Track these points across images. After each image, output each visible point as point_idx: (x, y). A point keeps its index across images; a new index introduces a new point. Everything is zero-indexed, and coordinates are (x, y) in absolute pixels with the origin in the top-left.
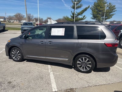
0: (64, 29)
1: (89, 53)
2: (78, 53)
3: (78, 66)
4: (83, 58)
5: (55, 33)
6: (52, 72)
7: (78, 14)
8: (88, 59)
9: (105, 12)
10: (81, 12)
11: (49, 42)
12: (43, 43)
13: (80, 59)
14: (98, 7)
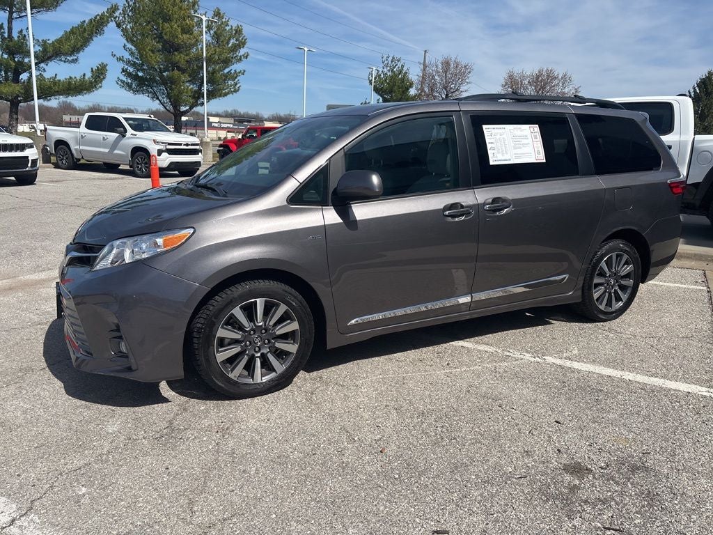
0: (536, 128)
1: (636, 228)
2: (606, 237)
3: (596, 296)
4: (614, 255)
5: (507, 153)
6: (550, 359)
7: (51, 49)
8: (625, 257)
9: (205, 55)
10: (72, 42)
11: (495, 200)
12: (468, 213)
13: (603, 264)
14: (166, 25)
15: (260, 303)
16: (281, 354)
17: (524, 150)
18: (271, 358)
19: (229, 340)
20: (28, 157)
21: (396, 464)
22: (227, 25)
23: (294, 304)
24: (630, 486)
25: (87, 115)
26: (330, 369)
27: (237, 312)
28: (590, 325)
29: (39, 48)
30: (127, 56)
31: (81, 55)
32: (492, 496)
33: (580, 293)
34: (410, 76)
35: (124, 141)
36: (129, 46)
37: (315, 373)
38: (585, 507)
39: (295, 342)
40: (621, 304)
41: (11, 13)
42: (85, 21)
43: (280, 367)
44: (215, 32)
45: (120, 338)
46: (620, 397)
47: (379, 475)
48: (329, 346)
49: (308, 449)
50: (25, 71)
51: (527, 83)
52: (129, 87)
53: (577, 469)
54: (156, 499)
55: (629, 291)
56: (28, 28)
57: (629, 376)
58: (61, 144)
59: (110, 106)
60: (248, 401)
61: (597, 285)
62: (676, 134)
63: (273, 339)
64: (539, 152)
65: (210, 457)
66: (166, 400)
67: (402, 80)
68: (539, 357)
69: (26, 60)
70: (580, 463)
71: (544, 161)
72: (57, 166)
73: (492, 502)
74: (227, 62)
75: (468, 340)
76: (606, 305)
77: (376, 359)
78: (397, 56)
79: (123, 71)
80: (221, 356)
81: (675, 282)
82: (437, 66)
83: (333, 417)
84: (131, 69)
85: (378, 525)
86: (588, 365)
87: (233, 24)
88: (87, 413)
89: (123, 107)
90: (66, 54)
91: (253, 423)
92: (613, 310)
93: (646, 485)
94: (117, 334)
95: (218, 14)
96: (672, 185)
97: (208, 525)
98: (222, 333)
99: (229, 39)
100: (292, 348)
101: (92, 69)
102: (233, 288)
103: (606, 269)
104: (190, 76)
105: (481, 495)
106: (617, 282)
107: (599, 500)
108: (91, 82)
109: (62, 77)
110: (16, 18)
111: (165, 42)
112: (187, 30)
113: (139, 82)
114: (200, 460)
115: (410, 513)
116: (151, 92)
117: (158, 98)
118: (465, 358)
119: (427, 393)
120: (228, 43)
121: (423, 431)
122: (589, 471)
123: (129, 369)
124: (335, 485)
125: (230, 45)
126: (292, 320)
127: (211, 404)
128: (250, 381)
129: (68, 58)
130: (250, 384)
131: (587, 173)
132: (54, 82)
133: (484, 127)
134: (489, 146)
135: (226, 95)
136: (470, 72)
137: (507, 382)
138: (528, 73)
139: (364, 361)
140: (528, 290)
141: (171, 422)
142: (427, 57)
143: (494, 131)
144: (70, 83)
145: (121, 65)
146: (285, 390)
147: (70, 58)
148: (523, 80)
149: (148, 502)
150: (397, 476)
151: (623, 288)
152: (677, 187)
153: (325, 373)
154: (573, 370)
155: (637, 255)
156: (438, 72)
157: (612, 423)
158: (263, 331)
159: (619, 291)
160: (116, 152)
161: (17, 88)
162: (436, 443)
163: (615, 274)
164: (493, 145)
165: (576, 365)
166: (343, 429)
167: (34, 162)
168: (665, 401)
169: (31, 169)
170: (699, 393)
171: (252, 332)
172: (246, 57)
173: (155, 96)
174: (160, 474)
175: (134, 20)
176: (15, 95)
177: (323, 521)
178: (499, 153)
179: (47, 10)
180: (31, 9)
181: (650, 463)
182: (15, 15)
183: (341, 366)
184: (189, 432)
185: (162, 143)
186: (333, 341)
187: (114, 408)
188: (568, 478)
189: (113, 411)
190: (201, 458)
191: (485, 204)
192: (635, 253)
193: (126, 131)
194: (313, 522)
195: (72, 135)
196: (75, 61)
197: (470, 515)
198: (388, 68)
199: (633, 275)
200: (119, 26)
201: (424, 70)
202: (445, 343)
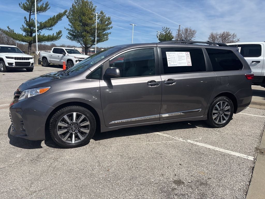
1: (230, 92)
2: (217, 95)
3: (214, 118)
4: (221, 102)
5: (175, 62)
6: (189, 141)
7: (43, 25)
8: (226, 103)
9: (96, 27)
10: (50, 23)
11: (169, 80)
12: (157, 84)
13: (217, 105)
14: (84, 17)
15: (75, 114)
16: (82, 133)
17: (183, 61)
18: (79, 134)
19: (63, 127)
20: (30, 62)
21: (111, 175)
22: (105, 17)
23: (88, 115)
24: (197, 190)
25: (53, 48)
26: (104, 140)
27: (66, 117)
28: (211, 129)
29: (39, 25)
30: (70, 28)
31: (53, 27)
32: (141, 189)
33: (206, 116)
34: (172, 35)
35: (65, 57)
36: (71, 24)
37: (98, 141)
38: (175, 196)
39: (88, 129)
40: (225, 121)
41: (30, 13)
42: (55, 16)
43: (82, 138)
44: (101, 19)
45: (23, 124)
46: (210, 156)
47: (103, 179)
48: (102, 131)
49: (82, 168)
50: (34, 33)
51: (218, 37)
52: (70, 38)
53: (179, 182)
54: (21, 181)
55: (229, 117)
56: (35, 18)
57: (217, 149)
58: (44, 58)
59: (68, 45)
60: (69, 149)
61: (214, 114)
62: (262, 56)
63: (80, 127)
64: (189, 62)
65: (46, 168)
66: (41, 147)
67: (169, 36)
68: (185, 140)
69: (34, 29)
70: (181, 180)
71: (191, 65)
72: (43, 66)
73: (140, 192)
74: (104, 30)
75: (161, 132)
76: (219, 121)
77: (123, 137)
78: (168, 27)
79: (69, 33)
80: (59, 133)
81: (255, 114)
82: (183, 31)
83: (96, 157)
84: (71, 32)
85: (94, 197)
86: (203, 144)
87: (107, 16)
88: (13, 150)
89: (72, 45)
90: (48, 27)
91: (67, 157)
92: (222, 123)
93: (203, 191)
94: (22, 123)
95: (102, 13)
96: (247, 76)
97: (34, 192)
98: (60, 124)
99: (106, 22)
100: (87, 131)
101: (57, 32)
102: (64, 108)
103: (218, 107)
104: (91, 35)
105: (137, 189)
106: (223, 113)
107: (182, 194)
108: (56, 37)
109: (46, 35)
110: (32, 14)
111: (83, 23)
112: (91, 19)
113: (74, 36)
114: (42, 169)
115: (107, 193)
116: (78, 40)
117: (80, 42)
118: (157, 139)
119: (136, 150)
120: (105, 23)
121: (127, 164)
122: (183, 183)
123: (26, 135)
124: (85, 181)
125: (106, 23)
126: (87, 121)
127: (56, 149)
128: (70, 142)
129: (49, 28)
130: (70, 143)
131: (210, 71)
132: (44, 36)
133: (166, 52)
134: (168, 60)
135: (103, 41)
136: (195, 33)
137: (168, 148)
138: (219, 34)
139: (118, 138)
140: (184, 114)
141: (39, 155)
142: (180, 28)
143: (170, 54)
144: (49, 37)
145: (68, 31)
146: (84, 146)
147: (50, 28)
148: (217, 36)
149: (18, 182)
150: (109, 180)
151: (226, 115)
152: (249, 77)
153: (101, 141)
154: (196, 145)
155: (232, 103)
156: (183, 33)
157: (202, 166)
158: (76, 125)
159: (224, 116)
160: (62, 61)
161: (31, 38)
162: (130, 169)
163: (222, 110)
164: (169, 59)
165: (198, 144)
166: (98, 162)
167: (32, 64)
168: (228, 159)
169: (31, 66)
170: (244, 157)
171: (72, 125)
172: (112, 28)
173: (79, 42)
174: (26, 173)
175: (73, 15)
176: (30, 41)
177: (74, 194)
178: (172, 62)
179: (43, 12)
180: (37, 11)
181: (209, 182)
182: (32, 13)
183: (108, 139)
184: (44, 159)
185: (77, 58)
186: (103, 130)
187: (22, 149)
188: (174, 185)
189: (22, 150)
190: (43, 168)
191: (164, 81)
192: (230, 102)
193: (65, 54)
194: (71, 194)
195: (48, 55)
196: (51, 29)
197: (130, 196)
198: (165, 32)
199: (230, 110)
200: (67, 17)
201: (179, 32)
202: (152, 133)
